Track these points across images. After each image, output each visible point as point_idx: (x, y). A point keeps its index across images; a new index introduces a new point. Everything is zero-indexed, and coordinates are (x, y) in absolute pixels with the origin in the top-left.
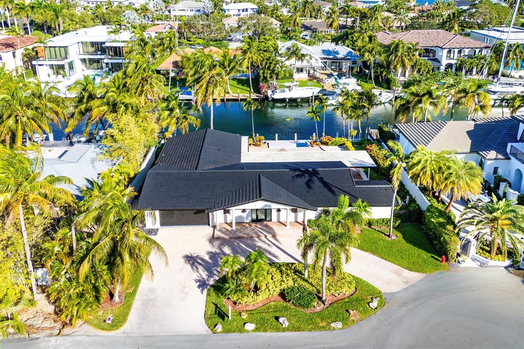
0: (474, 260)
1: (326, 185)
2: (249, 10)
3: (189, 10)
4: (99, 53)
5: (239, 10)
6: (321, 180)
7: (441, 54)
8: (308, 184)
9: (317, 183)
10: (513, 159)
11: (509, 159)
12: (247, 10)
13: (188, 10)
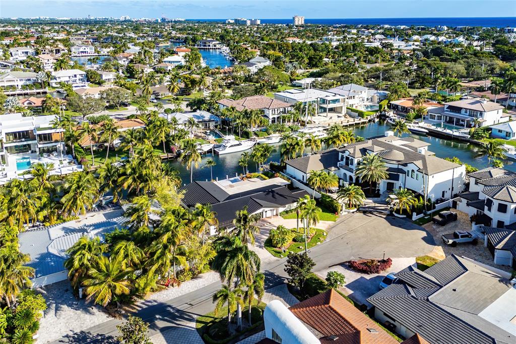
0: (345, 212)
1: (281, 195)
2: (78, 76)
3: (19, 80)
4: (23, 140)
5: (69, 77)
6: (277, 193)
7: (268, 112)
8: (273, 196)
9: (277, 196)
10: (341, 169)
11: (339, 169)
12: (75, 76)
13: (17, 81)
